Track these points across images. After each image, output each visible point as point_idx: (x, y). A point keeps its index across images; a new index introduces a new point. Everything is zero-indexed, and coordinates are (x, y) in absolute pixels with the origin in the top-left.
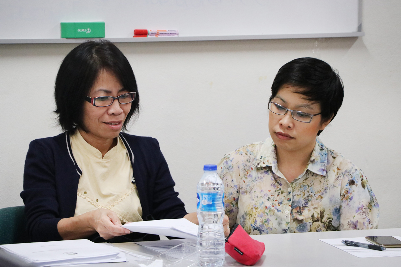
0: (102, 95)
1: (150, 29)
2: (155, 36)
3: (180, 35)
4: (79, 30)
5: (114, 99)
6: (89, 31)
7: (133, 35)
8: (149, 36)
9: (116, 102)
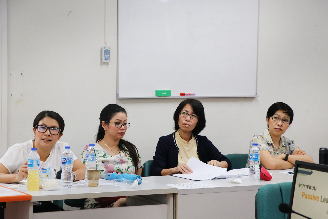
0: (185, 112)
1: (186, 93)
2: (188, 96)
3: (196, 96)
4: (162, 93)
5: (188, 115)
6: (166, 93)
7: (180, 95)
8: (186, 96)
9: (189, 116)
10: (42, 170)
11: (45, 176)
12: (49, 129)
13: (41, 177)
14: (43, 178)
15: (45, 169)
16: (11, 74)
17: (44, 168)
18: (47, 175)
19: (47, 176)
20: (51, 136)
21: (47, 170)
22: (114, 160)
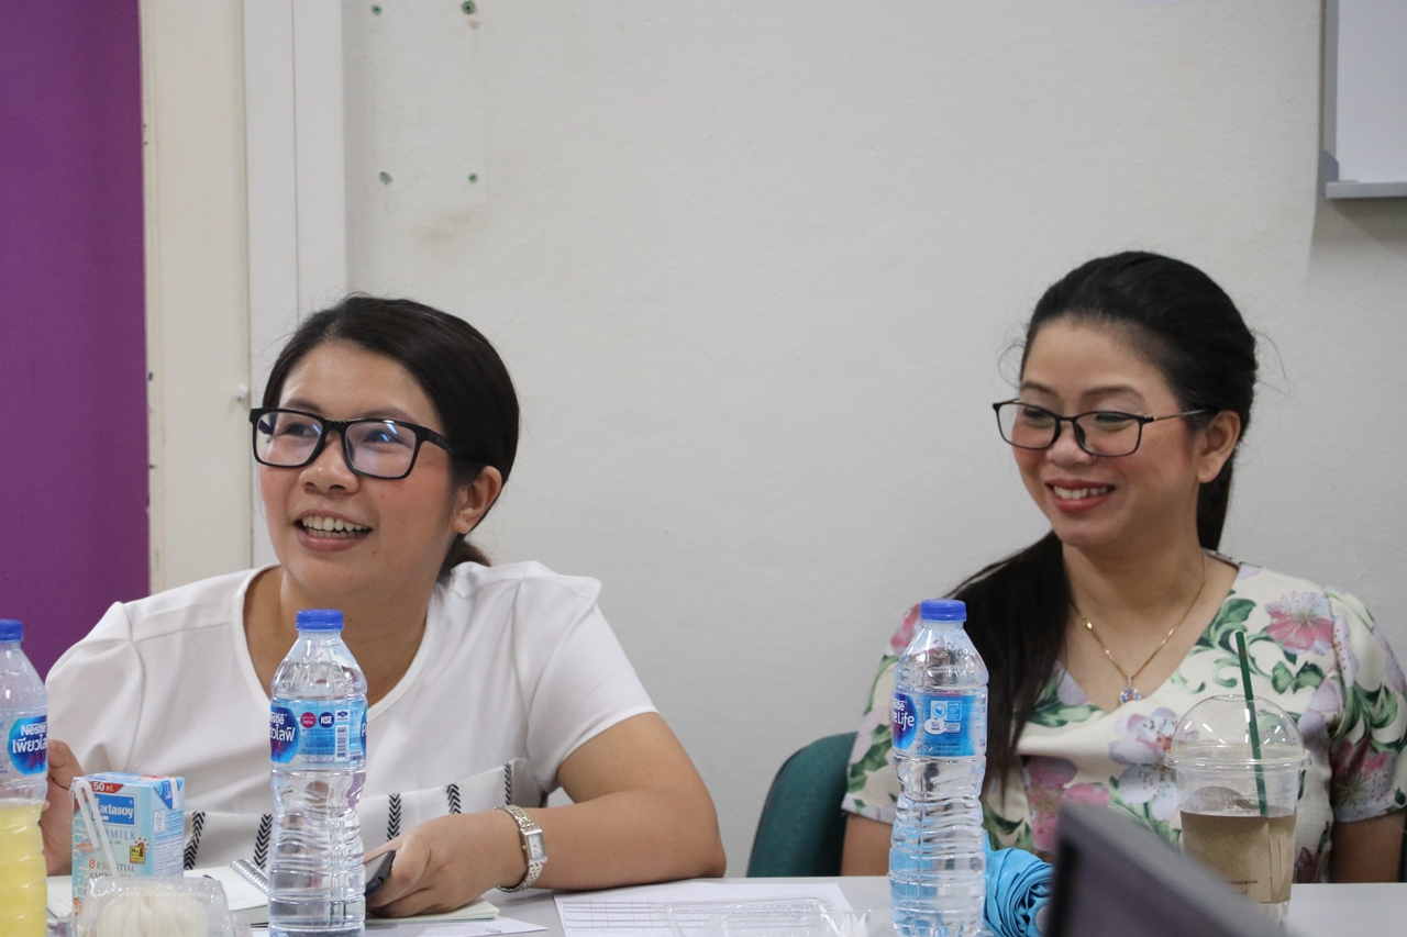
10: (103, 801)
11: (125, 858)
12: (338, 435)
13: (97, 857)
14: (106, 866)
15: (120, 793)
16: (377, 10)
17: (117, 787)
18: (141, 845)
19: (141, 854)
20: (360, 489)
21: (138, 804)
22: (1112, 746)
